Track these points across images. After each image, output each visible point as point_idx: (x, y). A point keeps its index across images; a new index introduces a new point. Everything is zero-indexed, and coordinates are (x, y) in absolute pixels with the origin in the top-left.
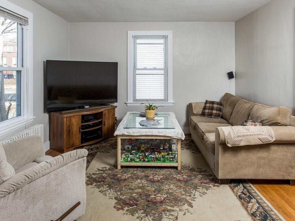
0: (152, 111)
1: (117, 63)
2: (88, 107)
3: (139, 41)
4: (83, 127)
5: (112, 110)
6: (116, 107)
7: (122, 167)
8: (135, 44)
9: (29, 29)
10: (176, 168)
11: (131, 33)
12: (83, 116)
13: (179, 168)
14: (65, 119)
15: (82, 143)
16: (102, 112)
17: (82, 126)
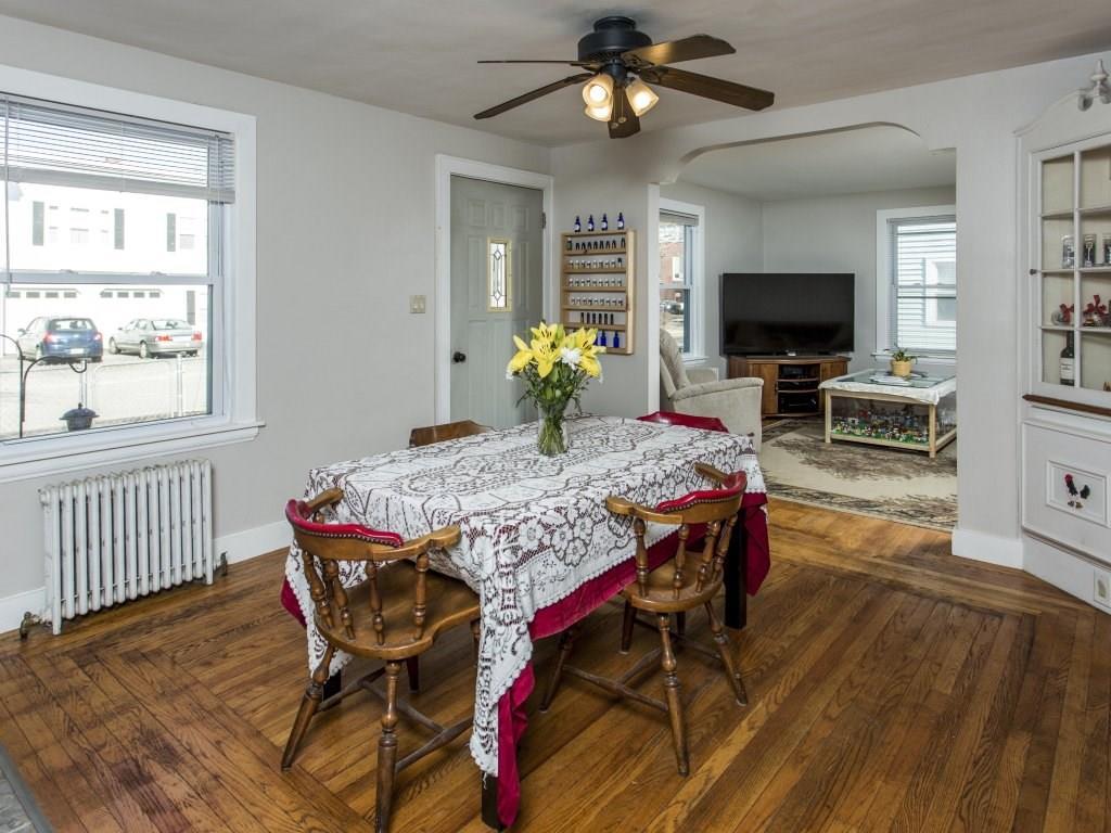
0: (902, 363)
1: (853, 275)
2: (794, 355)
3: (901, 229)
4: (782, 386)
5: (841, 364)
6: (849, 359)
7: (834, 441)
8: (894, 235)
9: (699, 232)
10: (925, 454)
11: (883, 216)
12: (781, 367)
13: (932, 455)
14: (751, 367)
15: (780, 412)
16: (818, 365)
17: (780, 383)
